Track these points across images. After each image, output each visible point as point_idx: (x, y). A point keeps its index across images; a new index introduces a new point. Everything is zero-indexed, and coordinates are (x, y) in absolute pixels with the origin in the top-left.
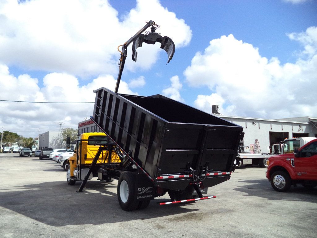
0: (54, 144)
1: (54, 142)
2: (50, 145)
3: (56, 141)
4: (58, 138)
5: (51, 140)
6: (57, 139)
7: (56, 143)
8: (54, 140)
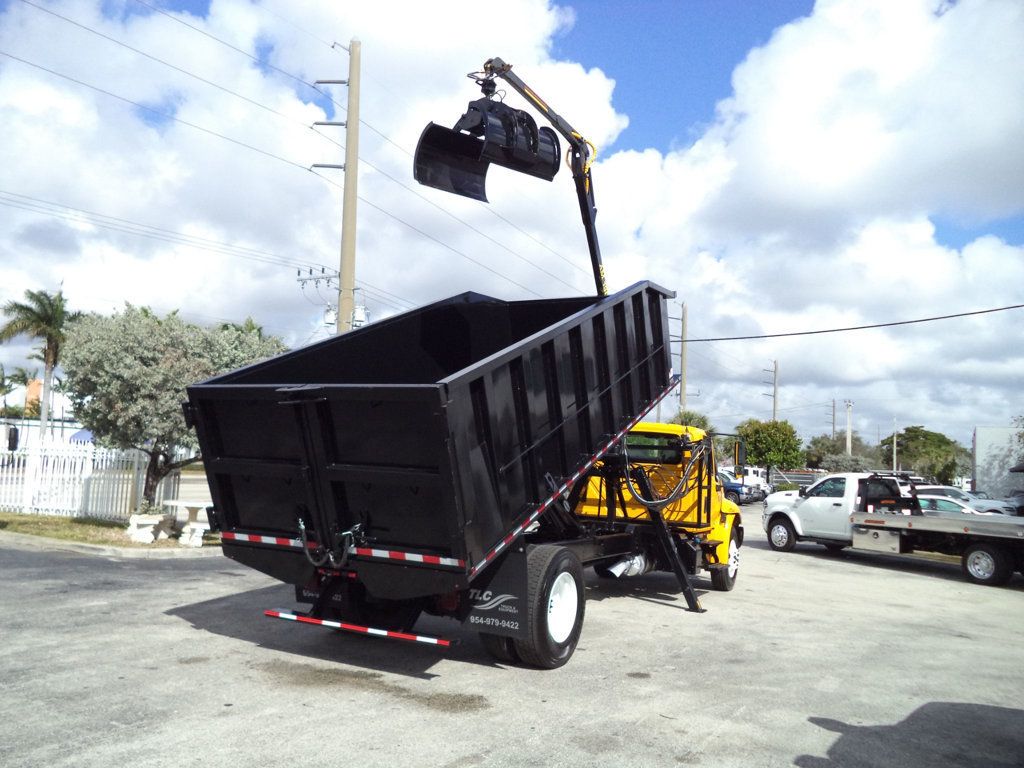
0: (995, 472)
1: (996, 463)
2: (981, 472)
3: (1002, 461)
4: (1010, 451)
5: (985, 457)
6: (1003, 453)
7: (1002, 468)
8: (995, 456)
